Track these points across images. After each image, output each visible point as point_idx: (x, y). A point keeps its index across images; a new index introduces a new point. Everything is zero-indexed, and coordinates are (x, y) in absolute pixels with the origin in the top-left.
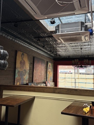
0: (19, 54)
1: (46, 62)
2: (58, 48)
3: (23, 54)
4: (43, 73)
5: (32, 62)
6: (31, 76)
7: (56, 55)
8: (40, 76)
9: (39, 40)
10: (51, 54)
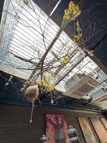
1: (99, 119)
2: (100, 106)
3: (81, 118)
5: (90, 122)
7: (102, 110)
9: (86, 106)
10: (98, 111)
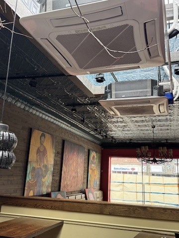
0: (36, 135)
1: (87, 151)
2: (109, 125)
3: (43, 135)
4: (81, 171)
5: (60, 151)
6: (57, 178)
7: (106, 136)
8: (74, 177)
9: (75, 110)
10: (97, 136)
